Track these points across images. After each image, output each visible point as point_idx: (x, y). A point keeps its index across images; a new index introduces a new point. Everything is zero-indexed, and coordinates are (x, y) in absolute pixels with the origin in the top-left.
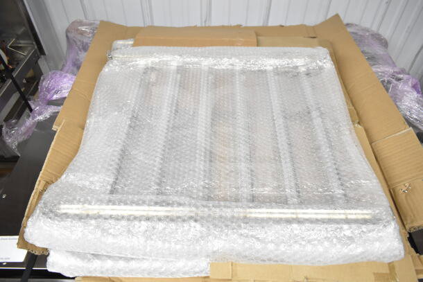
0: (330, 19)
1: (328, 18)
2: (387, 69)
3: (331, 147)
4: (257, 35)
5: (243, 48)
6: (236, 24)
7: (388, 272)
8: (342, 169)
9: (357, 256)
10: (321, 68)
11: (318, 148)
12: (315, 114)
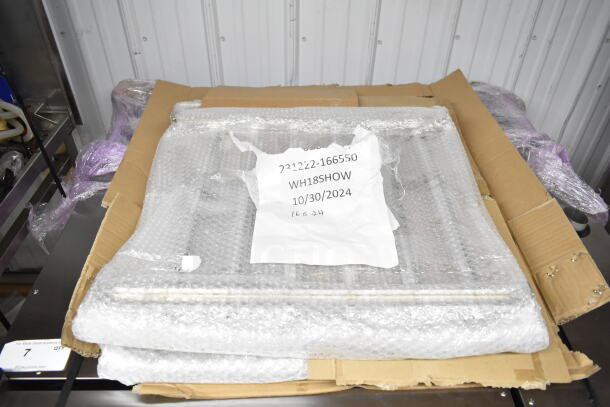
0: (451, 75)
1: (448, 74)
2: (525, 134)
3: (455, 220)
4: (358, 95)
5: (341, 108)
6: (330, 83)
7: (533, 368)
8: (469, 243)
9: (492, 343)
10: (439, 130)
11: (439, 222)
12: (433, 183)
